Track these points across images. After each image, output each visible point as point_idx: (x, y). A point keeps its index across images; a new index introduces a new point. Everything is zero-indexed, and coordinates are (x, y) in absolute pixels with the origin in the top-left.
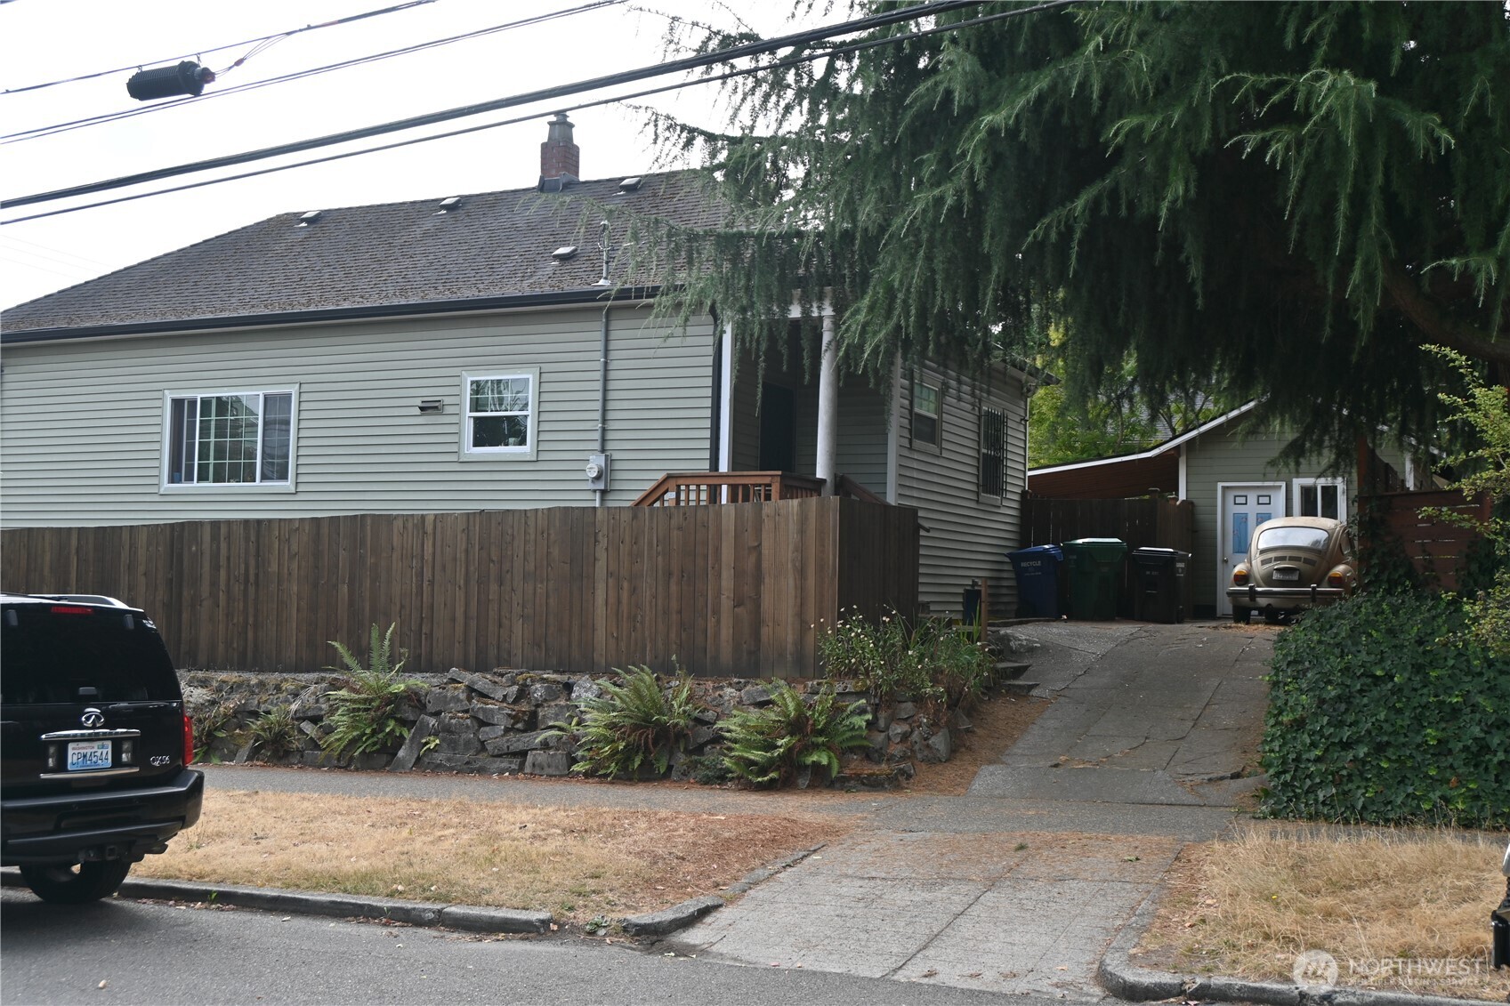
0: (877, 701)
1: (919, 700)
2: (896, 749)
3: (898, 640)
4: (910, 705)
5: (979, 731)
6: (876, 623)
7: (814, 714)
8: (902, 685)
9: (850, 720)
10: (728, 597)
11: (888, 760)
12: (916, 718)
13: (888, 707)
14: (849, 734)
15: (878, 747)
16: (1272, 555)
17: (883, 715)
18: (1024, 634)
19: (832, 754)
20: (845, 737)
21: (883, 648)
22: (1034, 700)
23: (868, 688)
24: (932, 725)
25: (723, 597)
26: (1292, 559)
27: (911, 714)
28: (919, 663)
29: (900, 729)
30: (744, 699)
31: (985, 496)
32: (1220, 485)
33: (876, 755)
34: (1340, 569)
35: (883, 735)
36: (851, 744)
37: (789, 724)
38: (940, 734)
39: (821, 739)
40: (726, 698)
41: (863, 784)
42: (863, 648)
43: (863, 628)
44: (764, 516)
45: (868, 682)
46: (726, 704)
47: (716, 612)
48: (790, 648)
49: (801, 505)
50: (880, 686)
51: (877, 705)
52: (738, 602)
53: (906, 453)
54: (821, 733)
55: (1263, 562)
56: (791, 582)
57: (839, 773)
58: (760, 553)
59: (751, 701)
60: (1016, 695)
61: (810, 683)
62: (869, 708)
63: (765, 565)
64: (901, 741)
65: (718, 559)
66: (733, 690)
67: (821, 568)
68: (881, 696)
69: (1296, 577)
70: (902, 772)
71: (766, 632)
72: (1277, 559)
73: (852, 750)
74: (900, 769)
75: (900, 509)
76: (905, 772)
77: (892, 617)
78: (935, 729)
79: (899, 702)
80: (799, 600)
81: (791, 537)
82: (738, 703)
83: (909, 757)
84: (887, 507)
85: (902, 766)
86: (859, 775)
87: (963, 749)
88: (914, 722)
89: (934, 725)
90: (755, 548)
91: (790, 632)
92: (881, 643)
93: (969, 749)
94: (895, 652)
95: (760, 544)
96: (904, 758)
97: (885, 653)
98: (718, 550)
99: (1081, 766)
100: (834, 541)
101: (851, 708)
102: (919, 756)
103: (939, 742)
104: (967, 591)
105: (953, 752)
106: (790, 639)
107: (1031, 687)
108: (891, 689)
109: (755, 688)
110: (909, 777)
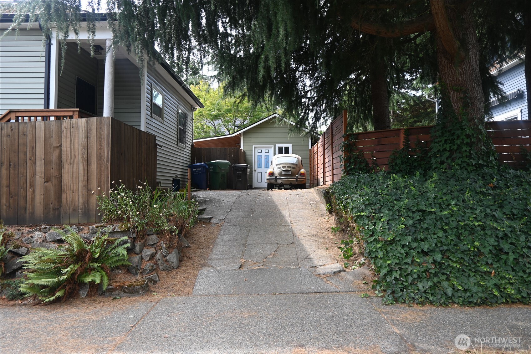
0: (135, 236)
1: (160, 233)
2: (146, 265)
3: (147, 199)
4: (155, 236)
5: (193, 246)
6: (134, 190)
7: (92, 248)
8: (150, 225)
9: (117, 250)
10: (40, 177)
11: (141, 273)
12: (158, 244)
13: (142, 239)
14: (116, 259)
15: (135, 265)
16: (281, 166)
17: (138, 244)
18: (201, 194)
19: (104, 273)
20: (113, 260)
21: (138, 204)
22: (213, 225)
23: (129, 228)
24: (168, 248)
25: (37, 177)
26: (288, 167)
27: (156, 241)
28: (160, 212)
29: (148, 252)
30: (48, 238)
31: (180, 144)
32: (254, 146)
33: (134, 270)
34: (302, 171)
35: (138, 256)
36: (117, 264)
37: (73, 256)
38: (173, 252)
39: (96, 265)
40: (35, 239)
41: (125, 292)
42: (125, 205)
43: (126, 193)
44: (63, 128)
45: (129, 225)
46: (35, 242)
47: (33, 186)
48: (80, 205)
49: (87, 122)
50: (137, 227)
51: (134, 238)
52: (47, 180)
53: (149, 118)
54: (96, 260)
55: (279, 168)
56: (81, 167)
57: (108, 286)
58: (61, 150)
59: (53, 239)
60: (204, 223)
61: (91, 227)
62: (129, 241)
63: (64, 157)
64: (150, 260)
65: (33, 153)
66: (40, 233)
67: (100, 158)
68: (137, 233)
69: (290, 173)
70: (151, 280)
71: (65, 197)
72: (283, 167)
73: (118, 268)
74: (150, 279)
75: (147, 134)
76: (153, 280)
77: (144, 186)
78: (170, 250)
79: (148, 235)
80: (86, 178)
81: (80, 140)
82: (43, 241)
83: (155, 270)
84: (140, 131)
85: (150, 276)
86: (121, 287)
87: (185, 259)
88: (158, 246)
89: (170, 247)
90: (58, 147)
91: (80, 196)
92: (137, 201)
93: (189, 258)
94: (146, 206)
95: (61, 145)
96: (151, 271)
97: (139, 207)
98: (33, 149)
99: (258, 268)
100: (108, 142)
101: (117, 242)
102: (161, 267)
103: (173, 257)
104: (174, 179)
105: (181, 261)
106: (80, 200)
107: (211, 218)
108: (143, 228)
109: (55, 231)
110: (155, 282)
